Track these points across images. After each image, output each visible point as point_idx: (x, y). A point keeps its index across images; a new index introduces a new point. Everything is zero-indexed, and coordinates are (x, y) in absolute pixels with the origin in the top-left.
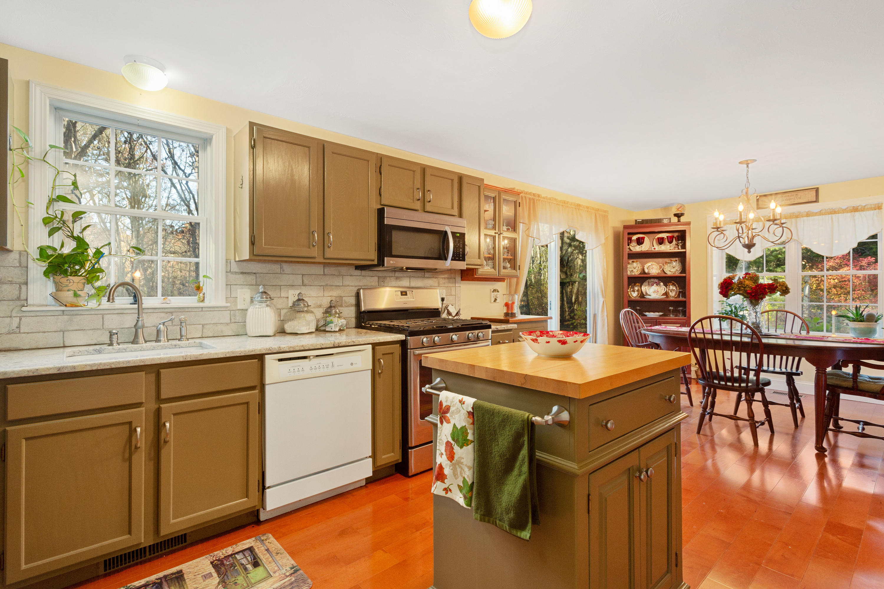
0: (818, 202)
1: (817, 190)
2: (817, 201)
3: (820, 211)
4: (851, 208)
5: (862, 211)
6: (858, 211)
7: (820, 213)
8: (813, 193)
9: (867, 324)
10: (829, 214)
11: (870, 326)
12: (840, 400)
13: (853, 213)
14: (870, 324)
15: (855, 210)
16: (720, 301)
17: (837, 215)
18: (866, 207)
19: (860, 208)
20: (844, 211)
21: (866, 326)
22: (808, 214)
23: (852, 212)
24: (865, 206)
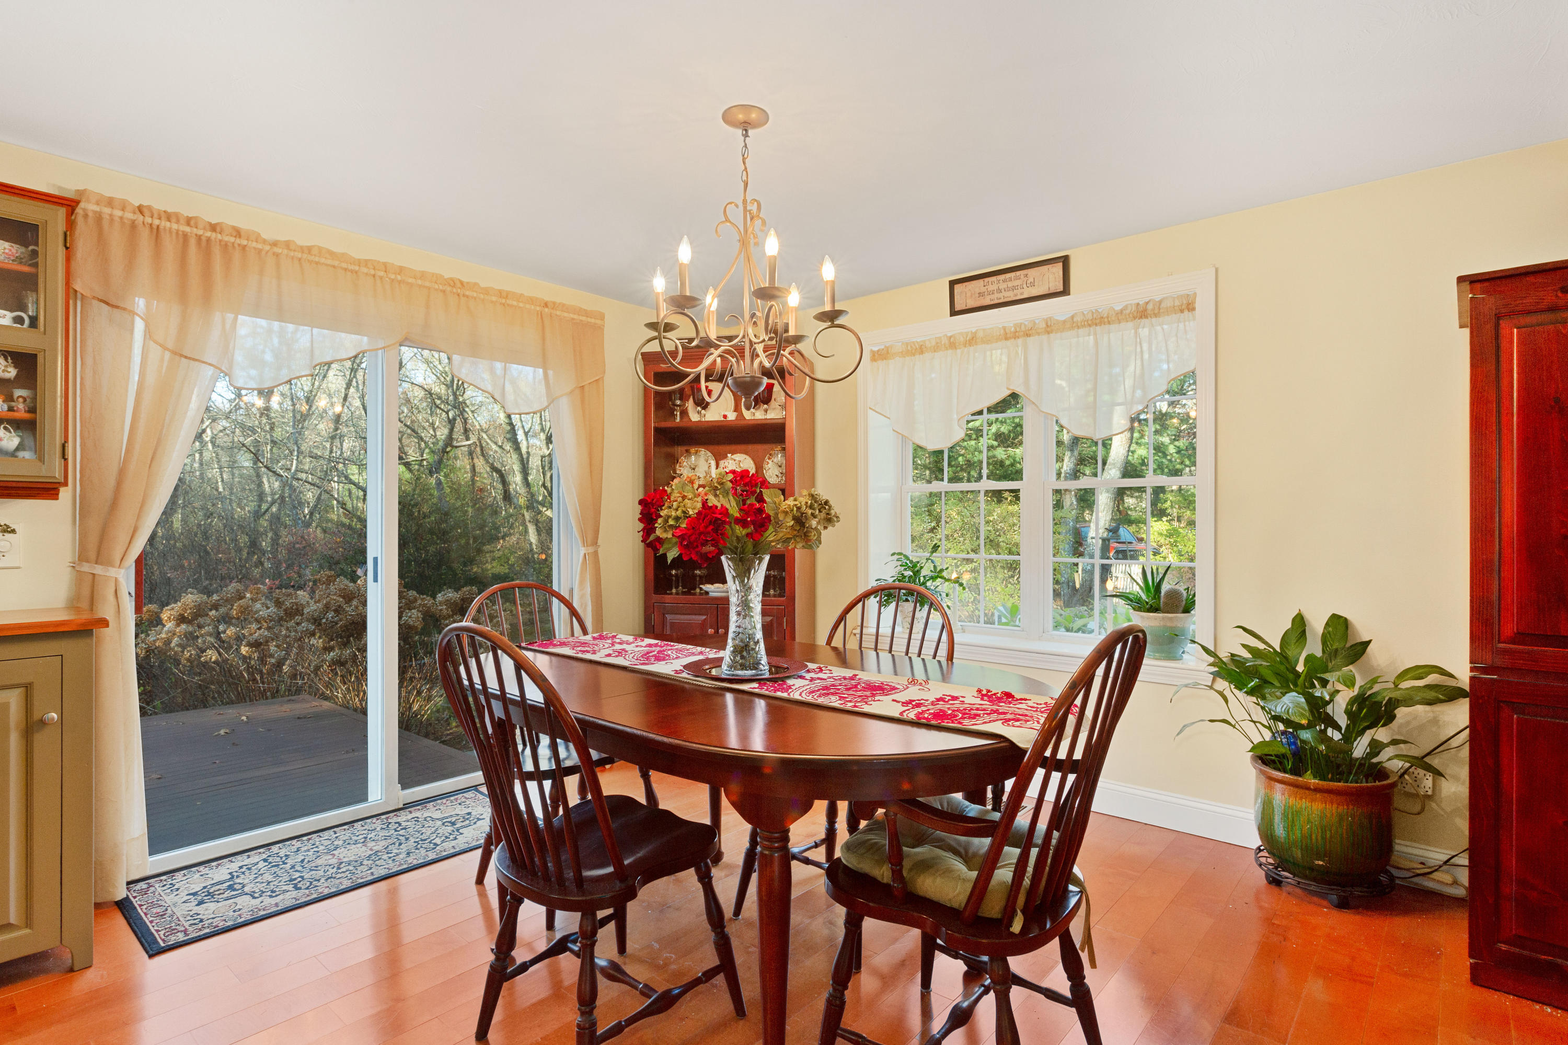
0: (1069, 294)
1: (1065, 261)
2: (1065, 291)
3: (1072, 317)
4: (1134, 308)
5: (1156, 315)
6: (1146, 317)
7: (1073, 324)
8: (1058, 268)
9: (1163, 618)
10: (1090, 326)
11: (1169, 624)
12: (1091, 814)
13: (1138, 321)
14: (1171, 619)
15: (1142, 313)
16: (893, 554)
17: (1107, 326)
18: (1163, 305)
19: (1150, 307)
20: (1120, 316)
21: (1162, 623)
22: (1050, 327)
23: (1135, 318)
24: (1160, 302)
